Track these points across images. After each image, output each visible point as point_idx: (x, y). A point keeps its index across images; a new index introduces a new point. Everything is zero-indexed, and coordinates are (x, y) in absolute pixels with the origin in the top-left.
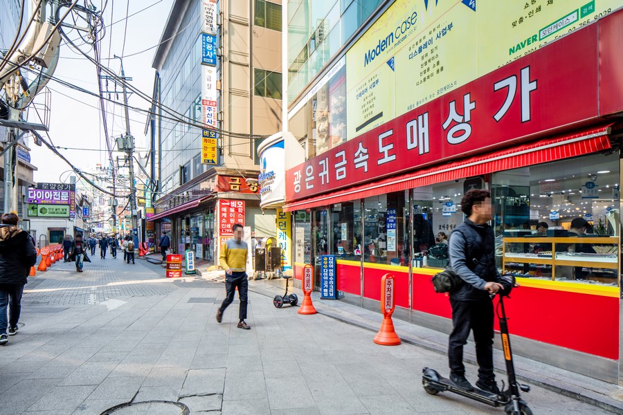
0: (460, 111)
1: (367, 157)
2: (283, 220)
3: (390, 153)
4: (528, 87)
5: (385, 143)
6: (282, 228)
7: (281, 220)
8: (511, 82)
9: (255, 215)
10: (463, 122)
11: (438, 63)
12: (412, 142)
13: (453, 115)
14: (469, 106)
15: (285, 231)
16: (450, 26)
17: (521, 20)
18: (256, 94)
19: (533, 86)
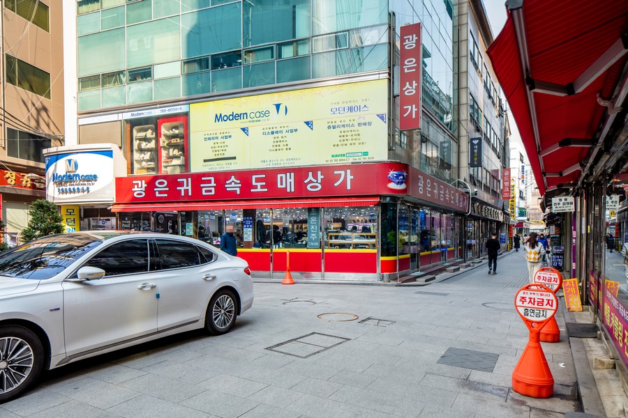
0: (315, 176)
1: (240, 185)
2: (72, 217)
3: (262, 187)
4: (350, 177)
5: (258, 180)
6: (69, 224)
7: (69, 217)
8: (343, 173)
9: (7, 209)
10: (317, 182)
11: (287, 145)
12: (282, 184)
13: (310, 177)
14: (320, 177)
15: (74, 227)
16: (296, 130)
17: (338, 145)
18: (7, 81)
19: (352, 177)
